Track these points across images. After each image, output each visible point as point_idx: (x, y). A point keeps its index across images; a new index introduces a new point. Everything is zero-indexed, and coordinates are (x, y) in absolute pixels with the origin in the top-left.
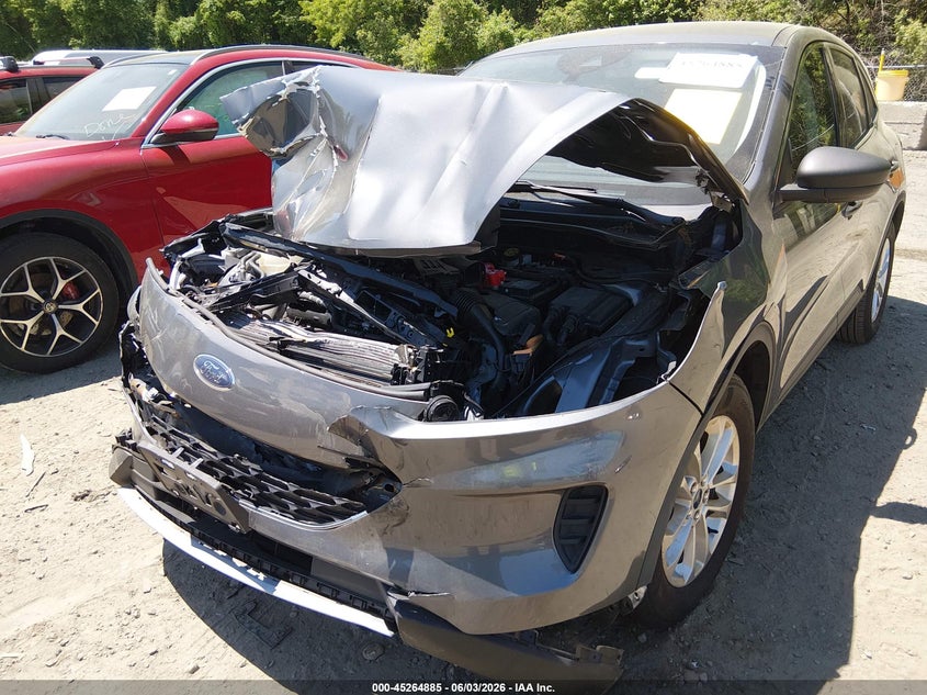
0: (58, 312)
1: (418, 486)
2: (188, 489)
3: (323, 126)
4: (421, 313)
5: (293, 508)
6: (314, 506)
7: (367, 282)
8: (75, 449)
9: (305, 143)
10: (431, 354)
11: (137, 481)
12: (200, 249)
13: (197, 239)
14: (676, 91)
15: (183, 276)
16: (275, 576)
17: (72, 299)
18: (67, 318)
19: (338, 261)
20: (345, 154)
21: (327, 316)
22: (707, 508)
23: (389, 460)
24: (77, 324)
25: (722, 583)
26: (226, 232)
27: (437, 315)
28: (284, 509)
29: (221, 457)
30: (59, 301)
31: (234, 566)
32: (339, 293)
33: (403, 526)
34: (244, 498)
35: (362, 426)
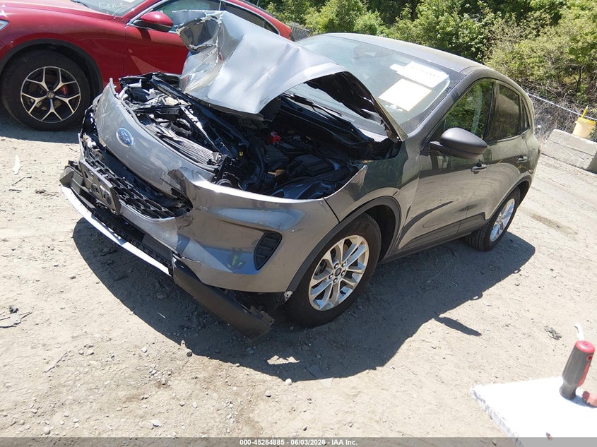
0: (54, 99)
1: (199, 210)
2: (97, 189)
3: (217, 41)
4: (231, 142)
5: (142, 208)
6: (152, 209)
7: (211, 120)
8: (43, 170)
9: (207, 47)
10: (228, 160)
11: (73, 185)
12: (139, 85)
13: (139, 79)
14: (402, 80)
15: (126, 96)
16: (125, 239)
17: (63, 94)
18: (58, 104)
19: (200, 107)
20: (222, 58)
21: (190, 132)
22: (342, 279)
23: (190, 196)
24: (62, 108)
25: (341, 319)
26: (152, 80)
27: (240, 144)
28: (138, 208)
29: (117, 177)
30: (56, 93)
31: (108, 230)
32: (196, 122)
33: (188, 227)
34: (122, 199)
35: (183, 175)
